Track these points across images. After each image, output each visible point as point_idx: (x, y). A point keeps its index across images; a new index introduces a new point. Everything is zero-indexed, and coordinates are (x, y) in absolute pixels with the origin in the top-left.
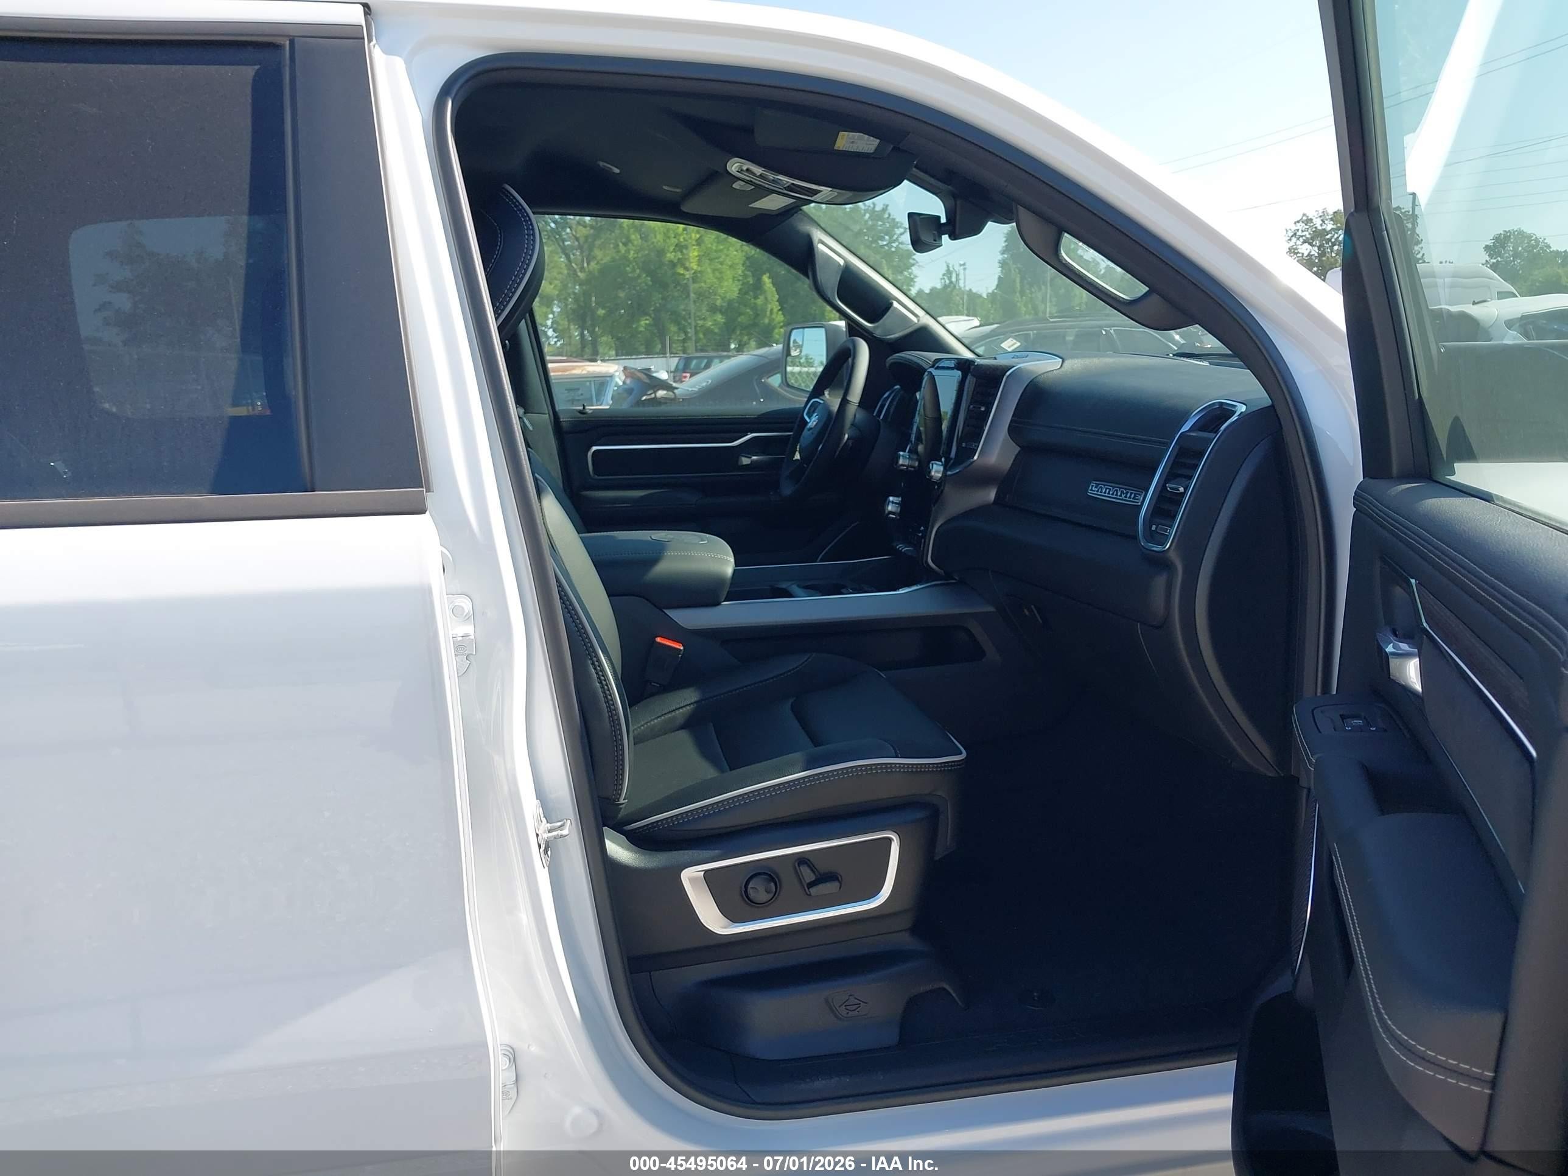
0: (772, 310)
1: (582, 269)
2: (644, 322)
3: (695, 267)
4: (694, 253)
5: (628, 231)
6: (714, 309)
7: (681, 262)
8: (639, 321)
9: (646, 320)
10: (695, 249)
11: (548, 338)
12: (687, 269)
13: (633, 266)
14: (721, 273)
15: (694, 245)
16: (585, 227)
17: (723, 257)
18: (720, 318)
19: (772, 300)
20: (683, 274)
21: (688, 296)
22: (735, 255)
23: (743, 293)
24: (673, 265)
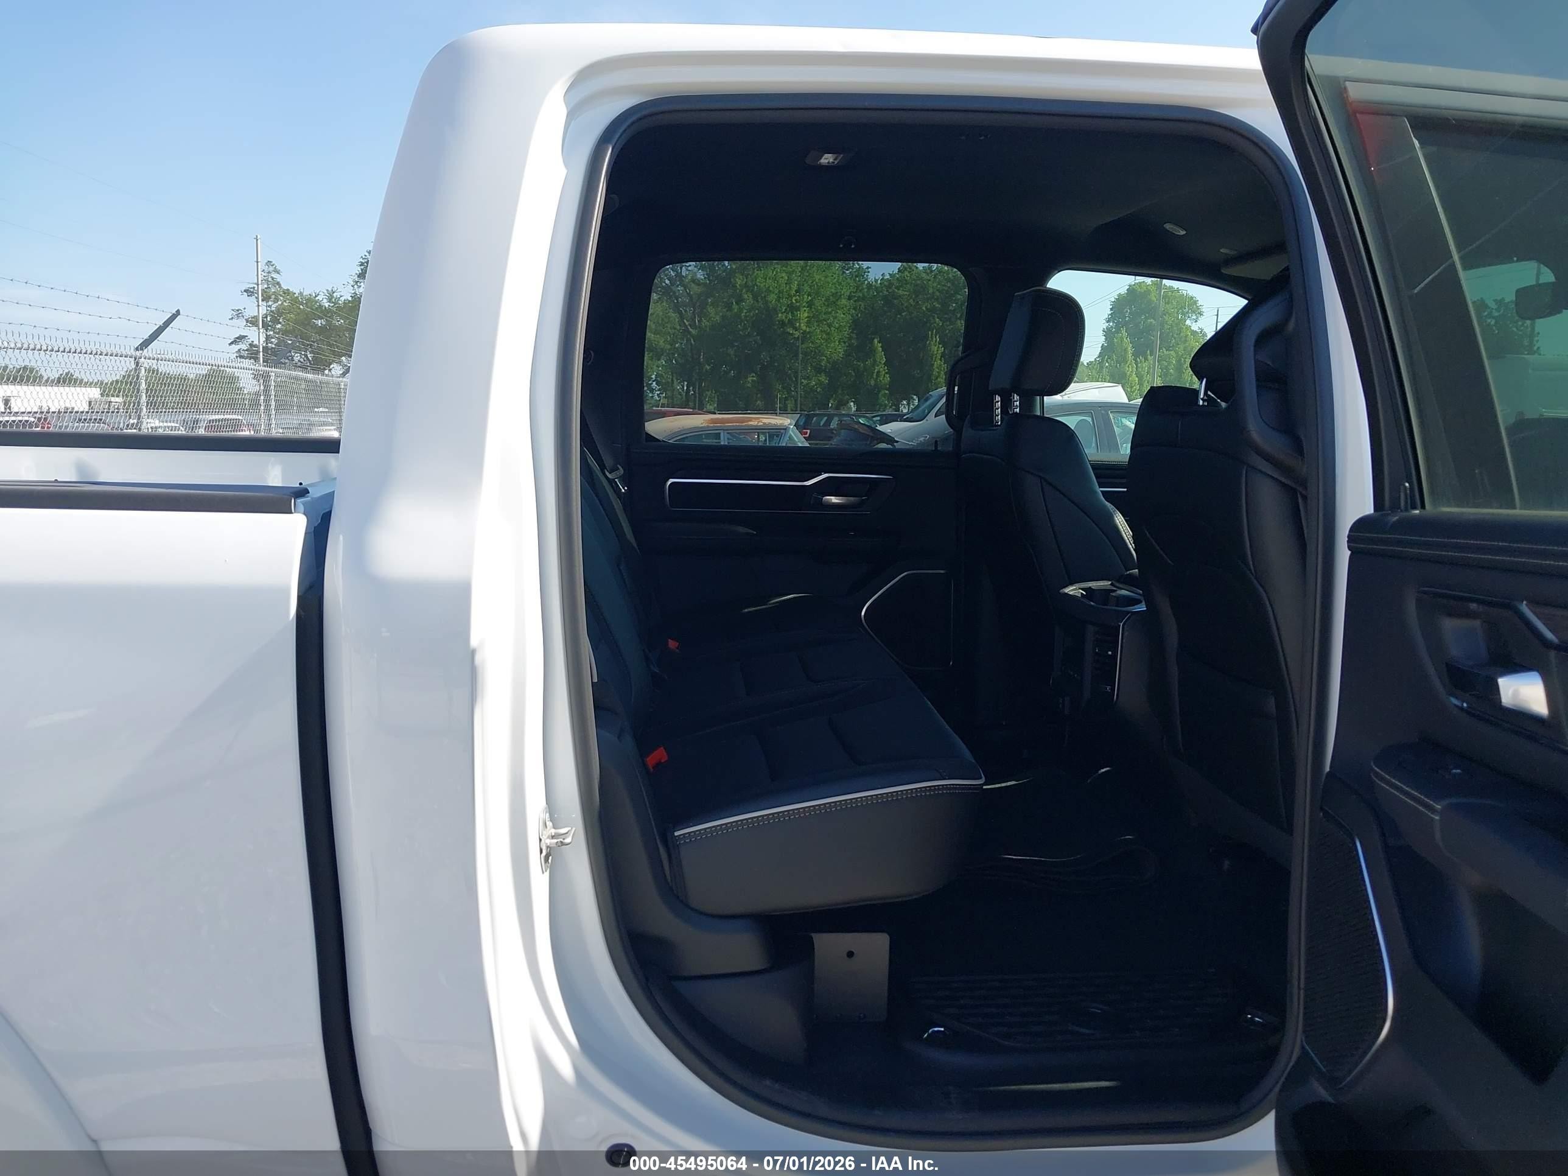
0: (878, 372)
1: (693, 325)
2: (751, 378)
3: (804, 328)
4: (804, 314)
5: (742, 291)
6: (819, 370)
7: (791, 323)
8: (746, 378)
9: (753, 377)
10: (805, 310)
11: (652, 391)
12: (796, 329)
13: (745, 324)
14: (828, 334)
15: (804, 307)
16: (699, 285)
17: (832, 319)
18: (823, 378)
19: (881, 363)
20: (792, 334)
21: (796, 355)
22: (843, 318)
23: (847, 354)
24: (783, 324)
